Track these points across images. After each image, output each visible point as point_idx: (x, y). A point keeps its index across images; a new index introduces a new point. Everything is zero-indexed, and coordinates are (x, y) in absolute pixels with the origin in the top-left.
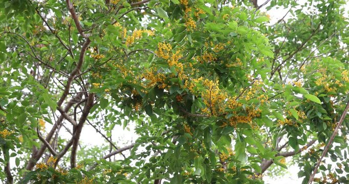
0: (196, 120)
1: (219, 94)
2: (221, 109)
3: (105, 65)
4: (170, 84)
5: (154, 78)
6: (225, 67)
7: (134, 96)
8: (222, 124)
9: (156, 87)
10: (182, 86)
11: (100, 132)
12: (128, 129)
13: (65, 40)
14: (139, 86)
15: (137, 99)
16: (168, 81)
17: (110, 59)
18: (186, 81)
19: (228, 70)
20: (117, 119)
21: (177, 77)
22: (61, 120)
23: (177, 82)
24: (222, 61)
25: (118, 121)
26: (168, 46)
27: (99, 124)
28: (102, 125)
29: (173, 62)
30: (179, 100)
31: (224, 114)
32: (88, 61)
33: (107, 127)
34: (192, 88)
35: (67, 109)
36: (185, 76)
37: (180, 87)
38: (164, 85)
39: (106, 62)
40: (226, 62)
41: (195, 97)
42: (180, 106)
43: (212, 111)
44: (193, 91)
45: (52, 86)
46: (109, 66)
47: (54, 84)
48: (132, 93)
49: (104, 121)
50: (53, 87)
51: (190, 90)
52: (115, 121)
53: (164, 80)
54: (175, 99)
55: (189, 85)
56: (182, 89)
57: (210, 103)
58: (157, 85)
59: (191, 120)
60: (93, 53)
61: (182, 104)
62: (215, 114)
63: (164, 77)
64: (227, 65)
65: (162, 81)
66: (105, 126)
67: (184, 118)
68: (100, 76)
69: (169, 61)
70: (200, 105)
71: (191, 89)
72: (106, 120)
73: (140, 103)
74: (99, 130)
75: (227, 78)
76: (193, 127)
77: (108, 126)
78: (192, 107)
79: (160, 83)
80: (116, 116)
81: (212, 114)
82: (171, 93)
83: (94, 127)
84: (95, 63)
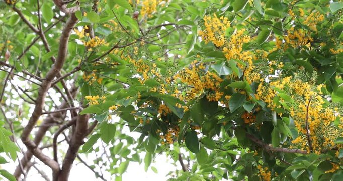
0: (280, 158)
1: (324, 112)
2: (328, 139)
3: (106, 59)
4: (229, 92)
5: (199, 81)
6: (328, 55)
7: (162, 116)
8: (331, 167)
9: (204, 99)
10: (252, 95)
11: (102, 178)
12: (154, 170)
13: (29, 14)
14: (172, 98)
15: (169, 121)
16: (225, 86)
17: (116, 47)
18: (260, 86)
19: (335, 60)
20: (133, 152)
21: (242, 79)
22: (29, 159)
23: (243, 88)
24: (322, 44)
25: (133, 156)
26: (222, 21)
27: (100, 163)
28: (105, 164)
29: (234, 52)
30: (247, 121)
31: (333, 149)
32: (74, 53)
33: (114, 167)
34: (272, 98)
35: (39, 138)
36: (256, 76)
37: (248, 96)
38: (218, 95)
39: (108, 53)
40: (331, 44)
41: (278, 117)
42: (249, 132)
43: (310, 142)
44: (273, 104)
45: (9, 96)
46: (114, 60)
47: (13, 91)
48: (158, 109)
49: (108, 158)
50: (12, 98)
51: (267, 104)
52: (130, 156)
53: (218, 84)
54: (240, 120)
55: (266, 93)
56: (251, 102)
57: (306, 127)
58: (205, 96)
59: (271, 158)
60: (83, 38)
61: (252, 128)
62: (317, 149)
63: (219, 79)
64: (332, 50)
65: (215, 86)
66: (111, 167)
67: (259, 155)
68: (98, 78)
69: (225, 49)
70: (288, 131)
71: (269, 100)
72: (113, 155)
73: (176, 128)
74: (100, 175)
75: (335, 75)
76: (275, 170)
77: (117, 166)
78: (273, 134)
79: (210, 91)
80: (131, 147)
81: (311, 148)
82: (231, 109)
83: (92, 168)
84: (88, 55)
